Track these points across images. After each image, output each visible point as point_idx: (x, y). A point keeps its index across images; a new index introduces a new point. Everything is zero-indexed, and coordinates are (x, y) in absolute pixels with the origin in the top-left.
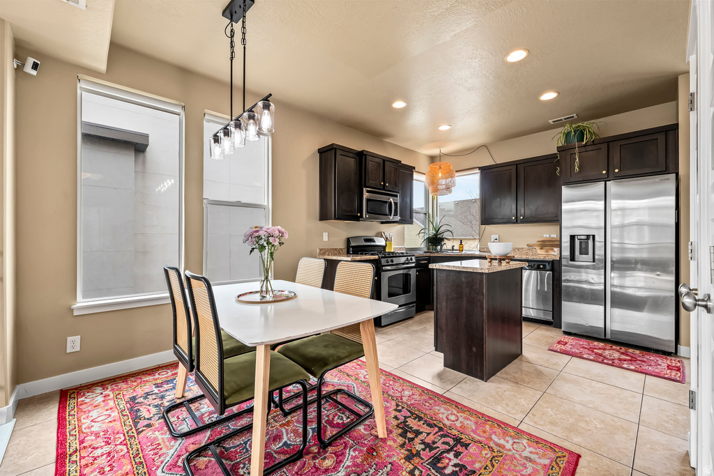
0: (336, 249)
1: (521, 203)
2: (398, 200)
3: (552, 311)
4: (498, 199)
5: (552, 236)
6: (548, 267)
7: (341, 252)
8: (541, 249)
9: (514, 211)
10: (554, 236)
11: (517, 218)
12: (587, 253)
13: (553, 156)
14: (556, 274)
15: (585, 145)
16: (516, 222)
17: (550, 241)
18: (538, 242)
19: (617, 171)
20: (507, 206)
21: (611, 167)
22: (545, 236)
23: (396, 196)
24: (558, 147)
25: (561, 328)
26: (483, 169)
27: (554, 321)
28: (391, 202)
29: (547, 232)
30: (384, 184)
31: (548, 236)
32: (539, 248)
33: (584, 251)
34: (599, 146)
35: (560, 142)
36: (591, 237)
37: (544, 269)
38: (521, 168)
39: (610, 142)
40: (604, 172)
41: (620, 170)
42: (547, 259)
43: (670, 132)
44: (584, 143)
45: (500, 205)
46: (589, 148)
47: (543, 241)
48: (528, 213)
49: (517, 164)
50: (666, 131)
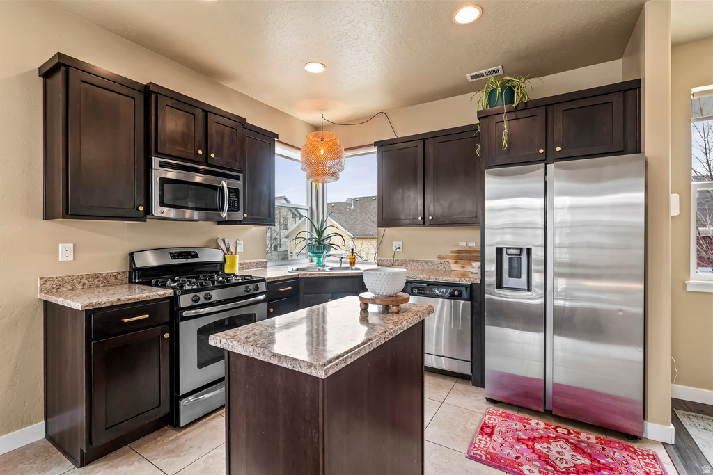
0: (96, 276)
1: (429, 198)
2: (239, 184)
3: (471, 362)
4: (400, 191)
5: (470, 244)
6: (465, 295)
7: (113, 279)
8: (456, 262)
9: (420, 208)
10: (473, 244)
11: (424, 218)
12: (519, 276)
13: (472, 128)
14: (476, 304)
15: (516, 110)
16: (424, 223)
17: (467, 252)
18: (452, 252)
19: (558, 149)
20: (412, 201)
21: (550, 143)
22: (461, 244)
23: (237, 178)
24: (478, 111)
25: (483, 386)
26: (380, 145)
27: (474, 376)
28: (223, 188)
29: (465, 239)
30: (207, 154)
31: (464, 244)
32: (453, 261)
33: (515, 274)
34: (534, 111)
35: (480, 106)
36: (525, 252)
37: (460, 297)
38: (429, 144)
39: (549, 104)
40: (541, 151)
41: (562, 149)
42: (464, 281)
43: (629, 92)
44: (514, 105)
45: (403, 198)
46: (520, 114)
47: (458, 252)
48: (439, 211)
49: (424, 139)
50: (625, 91)
